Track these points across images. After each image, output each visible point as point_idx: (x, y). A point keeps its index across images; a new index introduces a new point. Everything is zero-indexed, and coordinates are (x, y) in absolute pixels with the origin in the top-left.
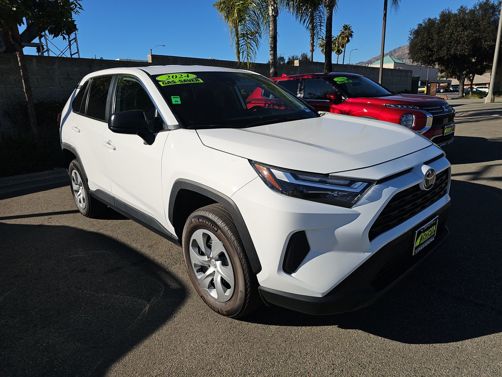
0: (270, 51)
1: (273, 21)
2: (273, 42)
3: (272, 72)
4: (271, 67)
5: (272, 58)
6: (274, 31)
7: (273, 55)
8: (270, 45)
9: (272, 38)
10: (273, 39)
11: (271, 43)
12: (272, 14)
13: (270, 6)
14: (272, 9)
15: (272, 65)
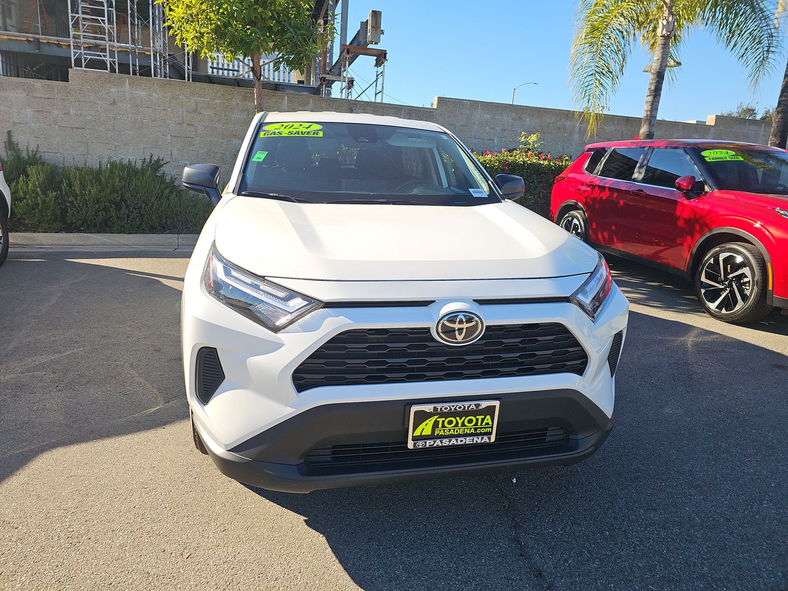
0: (647, 96)
1: (662, 45)
2: (654, 81)
3: (643, 134)
4: (642, 124)
5: (648, 109)
6: (660, 63)
7: (650, 103)
8: (648, 87)
9: (654, 74)
10: (655, 76)
11: (651, 84)
12: (662, 33)
13: (662, 19)
14: (663, 24)
15: (646, 120)
